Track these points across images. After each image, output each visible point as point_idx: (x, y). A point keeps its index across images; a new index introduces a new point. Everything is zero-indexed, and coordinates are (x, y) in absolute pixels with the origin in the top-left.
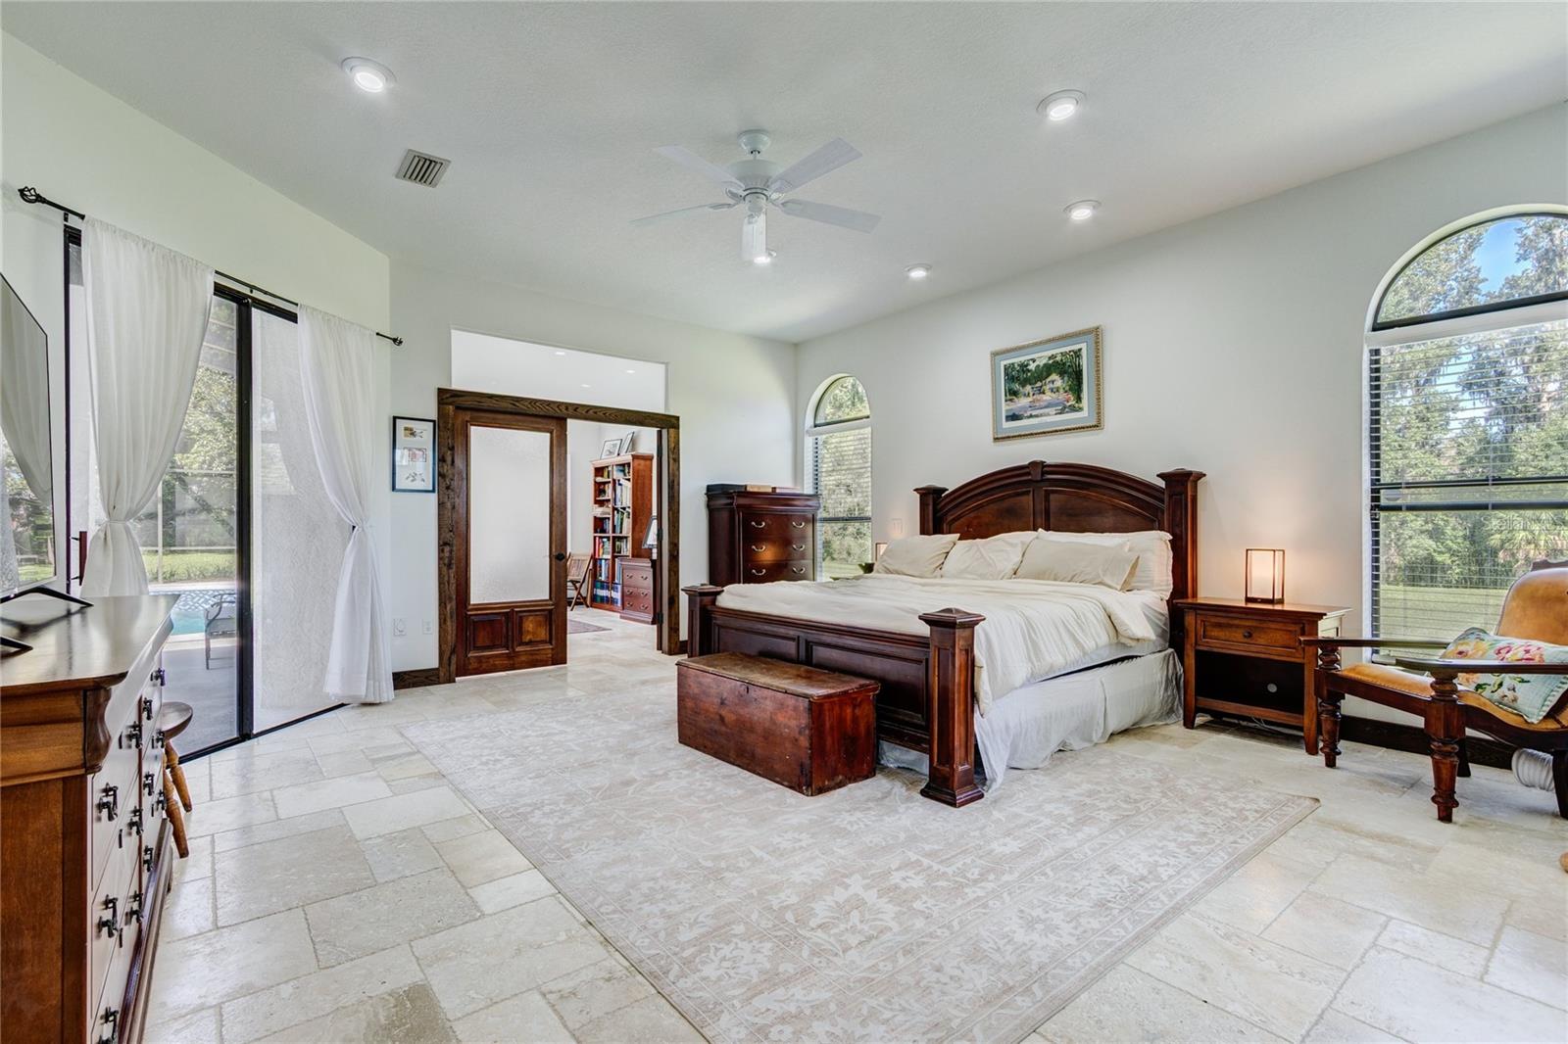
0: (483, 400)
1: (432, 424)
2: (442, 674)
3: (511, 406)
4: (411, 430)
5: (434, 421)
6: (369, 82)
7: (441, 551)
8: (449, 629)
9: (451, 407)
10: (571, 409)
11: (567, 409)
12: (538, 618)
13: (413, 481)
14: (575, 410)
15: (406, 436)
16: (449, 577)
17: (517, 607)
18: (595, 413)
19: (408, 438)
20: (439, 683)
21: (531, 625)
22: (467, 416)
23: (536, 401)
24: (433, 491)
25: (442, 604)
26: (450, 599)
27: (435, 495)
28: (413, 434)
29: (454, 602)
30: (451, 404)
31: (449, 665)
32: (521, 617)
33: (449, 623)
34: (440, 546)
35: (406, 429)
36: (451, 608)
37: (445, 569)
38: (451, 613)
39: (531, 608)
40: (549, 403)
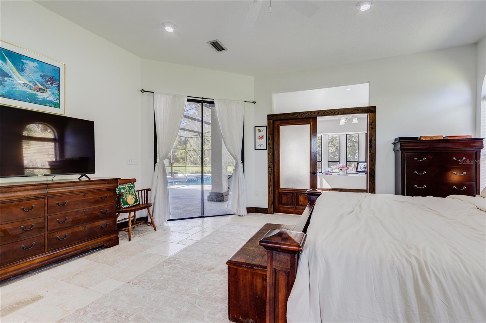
0: (282, 116)
1: (265, 127)
2: (269, 211)
3: (292, 116)
4: (260, 130)
5: (266, 126)
6: (169, 29)
7: (268, 169)
8: (271, 196)
9: (271, 120)
10: (316, 113)
11: (315, 113)
12: (305, 196)
13: (260, 146)
14: (318, 113)
15: (258, 132)
16: (271, 178)
17: (296, 191)
18: (328, 113)
19: (258, 133)
20: (268, 213)
21: (302, 199)
22: (279, 122)
23: (301, 113)
24: (266, 149)
25: (269, 187)
26: (271, 186)
27: (267, 151)
28: (260, 131)
29: (272, 187)
30: (271, 119)
31: (271, 208)
32: (298, 195)
33: (271, 194)
34: (268, 168)
35: (258, 130)
36: (271, 189)
37: (269, 175)
38: (271, 190)
39: (302, 192)
40: (307, 113)
